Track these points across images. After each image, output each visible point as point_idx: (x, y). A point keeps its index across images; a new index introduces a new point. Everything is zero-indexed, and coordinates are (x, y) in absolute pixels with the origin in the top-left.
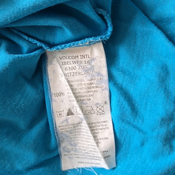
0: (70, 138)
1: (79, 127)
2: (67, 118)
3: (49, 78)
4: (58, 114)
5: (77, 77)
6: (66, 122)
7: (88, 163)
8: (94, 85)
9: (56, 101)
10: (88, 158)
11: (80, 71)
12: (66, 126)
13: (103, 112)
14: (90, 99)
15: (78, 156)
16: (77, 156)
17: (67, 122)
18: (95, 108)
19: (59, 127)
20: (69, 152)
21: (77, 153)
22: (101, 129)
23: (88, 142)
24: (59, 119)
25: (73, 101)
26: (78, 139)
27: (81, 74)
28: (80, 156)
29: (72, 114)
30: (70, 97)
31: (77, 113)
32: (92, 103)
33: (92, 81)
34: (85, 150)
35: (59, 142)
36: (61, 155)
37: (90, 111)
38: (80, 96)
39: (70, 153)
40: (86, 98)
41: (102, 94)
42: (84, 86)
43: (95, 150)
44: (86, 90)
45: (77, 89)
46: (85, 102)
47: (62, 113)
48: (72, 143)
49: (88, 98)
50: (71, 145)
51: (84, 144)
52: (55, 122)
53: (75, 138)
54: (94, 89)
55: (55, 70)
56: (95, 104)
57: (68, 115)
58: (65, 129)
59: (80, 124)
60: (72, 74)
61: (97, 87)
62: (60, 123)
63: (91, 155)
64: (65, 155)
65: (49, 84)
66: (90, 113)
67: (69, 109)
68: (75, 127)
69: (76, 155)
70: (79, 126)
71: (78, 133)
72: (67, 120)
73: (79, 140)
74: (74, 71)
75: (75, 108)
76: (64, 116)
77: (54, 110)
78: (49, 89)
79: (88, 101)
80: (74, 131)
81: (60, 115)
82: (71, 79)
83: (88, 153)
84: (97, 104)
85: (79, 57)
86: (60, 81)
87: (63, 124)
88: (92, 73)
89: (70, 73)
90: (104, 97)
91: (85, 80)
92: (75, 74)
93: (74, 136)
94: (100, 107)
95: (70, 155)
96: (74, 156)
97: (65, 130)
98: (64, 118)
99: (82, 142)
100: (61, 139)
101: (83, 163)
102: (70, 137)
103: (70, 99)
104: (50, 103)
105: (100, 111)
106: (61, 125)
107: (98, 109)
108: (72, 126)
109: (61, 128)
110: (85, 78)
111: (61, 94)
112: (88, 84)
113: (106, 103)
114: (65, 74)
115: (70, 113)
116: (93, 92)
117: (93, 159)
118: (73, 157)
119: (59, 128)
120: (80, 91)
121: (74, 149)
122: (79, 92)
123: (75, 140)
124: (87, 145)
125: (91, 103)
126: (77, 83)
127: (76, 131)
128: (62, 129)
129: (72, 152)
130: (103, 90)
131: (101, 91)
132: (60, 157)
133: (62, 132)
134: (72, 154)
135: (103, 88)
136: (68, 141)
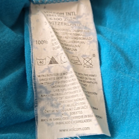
0: (51, 95)
1: (64, 80)
2: (49, 66)
3: (32, 26)
4: (39, 61)
5: (62, 27)
6: (47, 71)
7: (74, 130)
8: (81, 37)
9: (37, 48)
10: (74, 122)
11: (66, 22)
12: (48, 75)
13: (91, 66)
14: (76, 50)
15: (60, 121)
16: (58, 121)
17: (49, 71)
18: (81, 59)
19: (39, 76)
20: (48, 115)
21: (59, 117)
22: (89, 82)
23: (75, 96)
24: (39, 67)
25: (58, 48)
26: (61, 96)
27: (67, 24)
28: (63, 121)
29: (56, 62)
30: (54, 44)
31: (62, 62)
32: (79, 54)
33: (79, 33)
34: (70, 109)
35: (36, 100)
36: (37, 120)
37: (76, 61)
38: (65, 44)
39: (50, 118)
40: (71, 47)
41: (90, 46)
42: (69, 36)
43: (84, 105)
44: (72, 40)
45: (62, 37)
46: (70, 51)
47: (43, 61)
48: (54, 102)
49: (74, 48)
50: (52, 105)
51: (69, 102)
52: (34, 70)
53: (58, 94)
54: (81, 40)
55: (38, 20)
56: (81, 55)
57: (51, 63)
58: (46, 79)
59: (65, 76)
60: (57, 23)
61: (84, 39)
62: (40, 72)
63: (78, 115)
64: (42, 120)
65: (31, 31)
66: (76, 63)
67: (53, 57)
68: (59, 78)
69: (57, 119)
70: (64, 78)
71: (62, 88)
72: (49, 69)
73: (63, 98)
74: (59, 21)
75: (59, 57)
76: (46, 65)
77: (34, 57)
78: (30, 36)
79: (74, 51)
80: (58, 84)
81: (40, 62)
82: (57, 27)
83: (74, 113)
84: (84, 56)
85: (65, 14)
86: (44, 29)
87: (44, 74)
88: (78, 25)
89: (56, 22)
90: (92, 50)
91: (71, 31)
92: (60, 24)
93: (57, 92)
94: (88, 59)
95: (49, 120)
96: (55, 122)
97: (45, 81)
98: (46, 67)
99: (67, 99)
100: (39, 96)
101: (67, 130)
102: (51, 93)
103: (54, 47)
104: (30, 49)
105: (88, 64)
106: (41, 74)
107: (85, 62)
108: (56, 77)
109: (41, 78)
110: (71, 29)
111: (44, 42)
112: (74, 34)
113: (94, 55)
114: (49, 22)
115: (53, 61)
116: (80, 42)
117: (80, 121)
118: (52, 123)
119: (39, 78)
120: (65, 39)
121: (55, 112)
122: (65, 41)
123: (57, 98)
124: (73, 101)
125: (77, 54)
126: (63, 32)
127: (60, 84)
128: (43, 80)
129: (53, 117)
130: (91, 42)
131: (89, 43)
132: (36, 123)
133: (42, 84)
134: (53, 119)
135: (91, 40)
136: (48, 99)
